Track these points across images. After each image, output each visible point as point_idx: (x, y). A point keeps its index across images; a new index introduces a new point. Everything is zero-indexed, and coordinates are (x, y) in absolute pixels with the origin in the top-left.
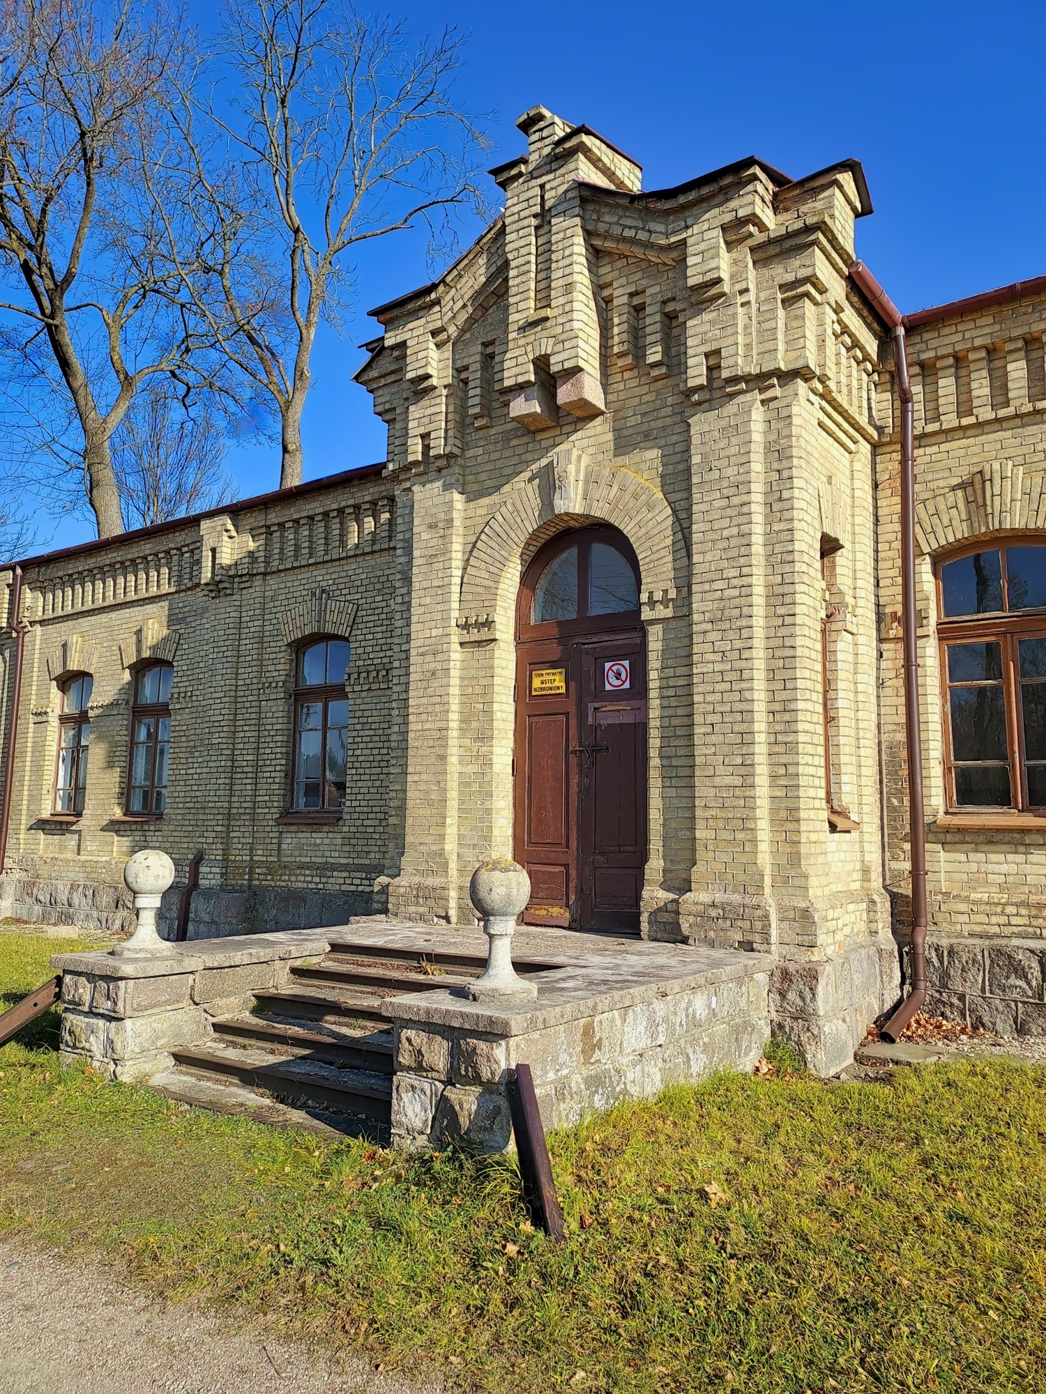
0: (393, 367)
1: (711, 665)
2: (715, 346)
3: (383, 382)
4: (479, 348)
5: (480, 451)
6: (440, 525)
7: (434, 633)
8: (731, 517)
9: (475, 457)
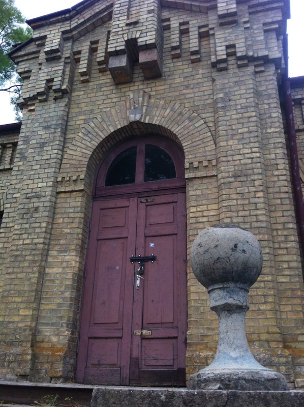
0: (34, 50)
1: (235, 201)
2: (232, 43)
3: (26, 58)
4: (89, 43)
5: (82, 93)
6: (53, 127)
7: (40, 185)
8: (243, 123)
9: (79, 96)
